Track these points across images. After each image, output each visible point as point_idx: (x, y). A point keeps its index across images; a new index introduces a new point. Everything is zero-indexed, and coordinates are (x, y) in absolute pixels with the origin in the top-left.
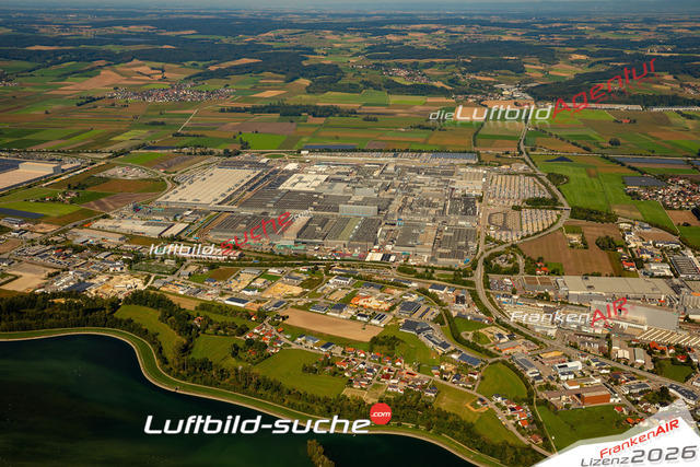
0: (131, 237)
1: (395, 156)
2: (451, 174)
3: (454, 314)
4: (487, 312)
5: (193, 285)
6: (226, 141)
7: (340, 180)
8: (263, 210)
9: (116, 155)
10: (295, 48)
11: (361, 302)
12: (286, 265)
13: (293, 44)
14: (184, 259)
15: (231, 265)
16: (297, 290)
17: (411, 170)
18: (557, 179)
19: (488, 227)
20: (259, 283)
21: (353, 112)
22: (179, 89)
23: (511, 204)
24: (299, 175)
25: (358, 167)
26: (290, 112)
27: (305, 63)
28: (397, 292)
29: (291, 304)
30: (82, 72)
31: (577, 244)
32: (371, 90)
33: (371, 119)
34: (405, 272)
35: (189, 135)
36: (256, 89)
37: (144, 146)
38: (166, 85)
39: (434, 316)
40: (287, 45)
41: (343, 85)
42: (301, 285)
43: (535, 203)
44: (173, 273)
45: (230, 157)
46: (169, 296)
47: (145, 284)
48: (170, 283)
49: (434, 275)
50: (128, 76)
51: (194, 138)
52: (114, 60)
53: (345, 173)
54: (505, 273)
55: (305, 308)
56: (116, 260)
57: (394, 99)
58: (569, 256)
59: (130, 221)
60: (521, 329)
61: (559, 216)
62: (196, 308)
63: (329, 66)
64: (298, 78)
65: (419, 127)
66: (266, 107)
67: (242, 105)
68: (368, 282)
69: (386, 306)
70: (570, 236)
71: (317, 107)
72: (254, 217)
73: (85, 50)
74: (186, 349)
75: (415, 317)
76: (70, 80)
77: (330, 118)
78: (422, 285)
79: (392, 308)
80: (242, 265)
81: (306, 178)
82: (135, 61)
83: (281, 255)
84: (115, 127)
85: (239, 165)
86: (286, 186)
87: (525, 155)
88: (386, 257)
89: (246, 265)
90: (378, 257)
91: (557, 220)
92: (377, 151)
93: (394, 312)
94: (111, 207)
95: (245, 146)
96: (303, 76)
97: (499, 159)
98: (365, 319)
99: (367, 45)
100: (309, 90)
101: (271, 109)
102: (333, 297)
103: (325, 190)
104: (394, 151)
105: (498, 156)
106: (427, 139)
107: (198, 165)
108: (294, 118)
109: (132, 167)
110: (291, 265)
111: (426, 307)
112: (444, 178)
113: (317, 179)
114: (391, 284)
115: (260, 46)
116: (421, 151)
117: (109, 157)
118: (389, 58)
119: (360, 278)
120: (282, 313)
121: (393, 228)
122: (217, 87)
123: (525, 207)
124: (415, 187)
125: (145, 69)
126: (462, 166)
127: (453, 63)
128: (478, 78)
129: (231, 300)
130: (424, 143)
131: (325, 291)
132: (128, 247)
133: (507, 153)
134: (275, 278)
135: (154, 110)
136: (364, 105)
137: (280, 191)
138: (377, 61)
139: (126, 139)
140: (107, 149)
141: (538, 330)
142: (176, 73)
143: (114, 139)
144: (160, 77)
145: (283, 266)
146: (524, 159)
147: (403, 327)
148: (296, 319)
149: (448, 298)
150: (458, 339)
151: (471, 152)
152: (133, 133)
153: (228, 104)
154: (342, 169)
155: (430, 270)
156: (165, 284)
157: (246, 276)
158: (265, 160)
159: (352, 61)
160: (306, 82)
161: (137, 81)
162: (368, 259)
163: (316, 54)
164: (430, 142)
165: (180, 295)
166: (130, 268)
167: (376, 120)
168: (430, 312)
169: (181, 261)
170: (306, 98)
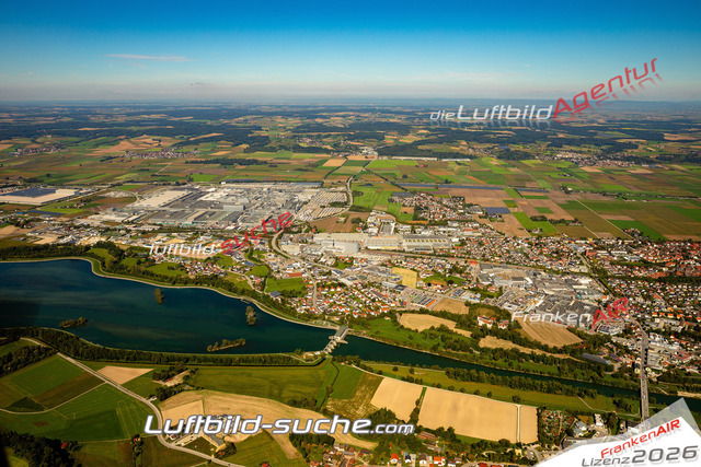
0: (104, 222)
1: (274, 184)
2: (299, 192)
3: (255, 249)
5: (130, 240)
6: (181, 178)
7: (234, 196)
8: (182, 209)
9: (113, 186)
10: (250, 127)
12: (182, 232)
13: (252, 125)
14: (131, 230)
15: (153, 232)
16: (182, 241)
17: (277, 190)
18: (356, 194)
20: (165, 239)
21: (266, 162)
22: (166, 151)
23: (322, 205)
24: (213, 193)
25: (248, 190)
26: (226, 163)
27: (250, 136)
30: (109, 142)
31: (341, 221)
32: (283, 150)
33: (273, 166)
34: (242, 234)
35: (161, 176)
36: (213, 151)
37: (131, 181)
38: (159, 149)
39: (244, 249)
40: (247, 125)
41: (266, 148)
42: (186, 239)
43: (335, 204)
44: (123, 236)
45: (178, 185)
46: (117, 244)
47: (106, 240)
48: (120, 240)
50: (137, 144)
51: (163, 177)
52: (131, 135)
54: (293, 233)
56: (95, 231)
57: (295, 155)
58: (333, 226)
59: (109, 215)
60: (283, 253)
61: (343, 210)
62: (128, 249)
63: (265, 137)
64: (241, 144)
65: (299, 170)
66: (213, 160)
67: (200, 160)
68: (220, 237)
70: (340, 218)
71: (245, 160)
72: (176, 212)
73: (115, 130)
74: (116, 263)
76: (101, 147)
77: (250, 165)
80: (159, 232)
81: (215, 194)
82: (144, 136)
83: (182, 228)
84: (119, 172)
85: (182, 189)
87: (348, 183)
88: (236, 228)
89: (161, 232)
91: (340, 212)
92: (265, 182)
94: (102, 209)
95: (191, 180)
96: (245, 143)
97: (333, 185)
99: (298, 125)
100: (246, 151)
101: (216, 161)
103: (222, 200)
104: (275, 181)
107: (159, 190)
108: (228, 166)
109: (120, 192)
110: (185, 232)
112: (292, 194)
113: (221, 195)
114: (232, 238)
115: (230, 126)
116: (290, 182)
117: (110, 187)
118: (305, 132)
119: (217, 236)
121: (248, 216)
122: (190, 150)
123: (328, 206)
124: (272, 198)
125: (149, 140)
126: (309, 188)
127: (343, 135)
128: (352, 143)
129: (147, 245)
130: (296, 178)
131: (197, 241)
132: (104, 226)
133: (339, 182)
134: (174, 237)
135: (146, 163)
136: (274, 159)
137: (197, 201)
138: (296, 134)
139: (123, 178)
140: (110, 183)
141: (291, 253)
142: (167, 142)
143: (116, 178)
144: (157, 144)
145: (180, 232)
146: (346, 185)
149: (256, 243)
150: (250, 257)
152: (127, 176)
153: (192, 159)
154: (239, 191)
156: (117, 240)
158: (198, 187)
159: (281, 134)
160: (245, 146)
161: (142, 147)
162: (226, 229)
163: (261, 130)
164: (300, 177)
165: (122, 244)
166: (101, 234)
167: (276, 166)
169: (128, 231)
170: (242, 156)
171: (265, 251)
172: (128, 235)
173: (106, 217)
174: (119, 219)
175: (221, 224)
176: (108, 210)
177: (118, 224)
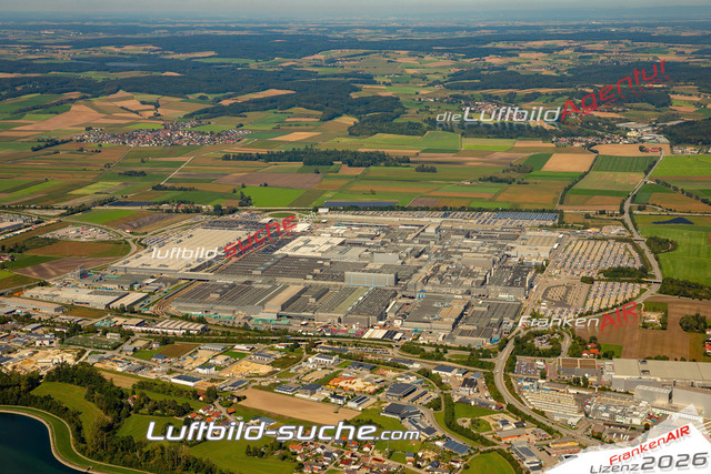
0: (69, 308)
1: (445, 216)
2: (515, 238)
3: (456, 399)
4: (498, 397)
5: (135, 363)
6: (223, 196)
7: (360, 245)
8: (246, 279)
9: (71, 212)
10: (347, 76)
11: (342, 384)
12: (259, 341)
13: (348, 70)
14: (132, 333)
15: (190, 340)
16: (265, 369)
17: (457, 232)
18: (658, 245)
19: (539, 302)
20: (220, 360)
21: (406, 161)
22: (175, 130)
23: (584, 274)
24: (306, 238)
25: (388, 230)
26: (316, 160)
27: (354, 95)
28: (391, 374)
29: (253, 384)
30: (47, 107)
31: (652, 324)
32: (439, 131)
33: (427, 169)
34: (409, 352)
35: (173, 189)
36: (278, 130)
37: (111, 202)
38: (157, 125)
39: (429, 400)
40: (339, 71)
41: (399, 125)
42: (272, 364)
43: (616, 274)
44: (115, 349)
45: (220, 216)
46: (103, 373)
47: (76, 360)
48: (107, 359)
49: (446, 356)
50: (107, 113)
51: (181, 192)
52: (92, 90)
53: (368, 236)
54: (540, 355)
55: (270, 388)
56: (46, 333)
57: (470, 143)
58: (637, 337)
59: (74, 290)
60: (534, 416)
61: (642, 291)
62: (134, 386)
63: (387, 98)
64: (339, 115)
65: (491, 179)
66: (287, 153)
67: (254, 151)
68: (359, 361)
69: (372, 389)
70: (648, 314)
71: (355, 154)
72: (233, 286)
73: (56, 78)
74: (109, 429)
75: (405, 401)
76: (29, 118)
77: (372, 168)
78: (426, 366)
79: (377, 391)
80: (203, 341)
81: (314, 240)
82: (121, 93)
83: (256, 330)
84: (78, 178)
85: (231, 225)
86: (286, 250)
87: (626, 217)
88: (391, 334)
89: (208, 341)
90: (380, 334)
91: (638, 296)
92: (422, 209)
93: (380, 395)
94: (53, 273)
95: (246, 202)
96: (348, 112)
97: (589, 221)
98: (340, 402)
99: (453, 71)
100: (352, 132)
101: (292, 156)
102: (308, 377)
103: (335, 256)
104: (445, 209)
105: (587, 216)
106: (497, 195)
107: (178, 225)
108: (320, 168)
109: (89, 226)
110: (266, 342)
111: (422, 390)
112: (500, 242)
113: (328, 243)
114: (388, 364)
115: (299, 74)
116: (481, 210)
117: (62, 215)
118: (476, 87)
119: (349, 357)
120: (239, 393)
121: (411, 301)
122: (226, 128)
123: (600, 280)
124: (454, 253)
125: (134, 103)
126: (532, 228)
127: (566, 94)
128: (596, 114)
129: (178, 378)
130: (490, 200)
131: (301, 371)
132: (66, 318)
133: (603, 213)
134: (242, 355)
135: (136, 157)
136: (424, 151)
137: (274, 257)
138: (456, 93)
139: (88, 193)
140: (62, 205)
141: (557, 419)
142: (174, 108)
143: (74, 192)
144: (151, 113)
145: (255, 342)
146: (622, 221)
147: (386, 412)
148: (254, 400)
149: (455, 382)
150: (451, 425)
151: (551, 211)
152: (100, 186)
153: (236, 150)
154: (366, 231)
155: (441, 350)
156: (101, 360)
157: (205, 352)
158: (267, 220)
159: (424, 92)
160: (349, 120)
161: (120, 119)
162: (366, 336)
163: (375, 83)
164: (499, 198)
165: (118, 373)
166: (62, 342)
167: (433, 170)
168: (426, 396)
169: (127, 335)
170: (346, 143)
171: (484, 408)
172: (127, 347)
173: (68, 295)
174: (98, 301)
175: (350, 322)
176: (71, 276)
177: (97, 313)
